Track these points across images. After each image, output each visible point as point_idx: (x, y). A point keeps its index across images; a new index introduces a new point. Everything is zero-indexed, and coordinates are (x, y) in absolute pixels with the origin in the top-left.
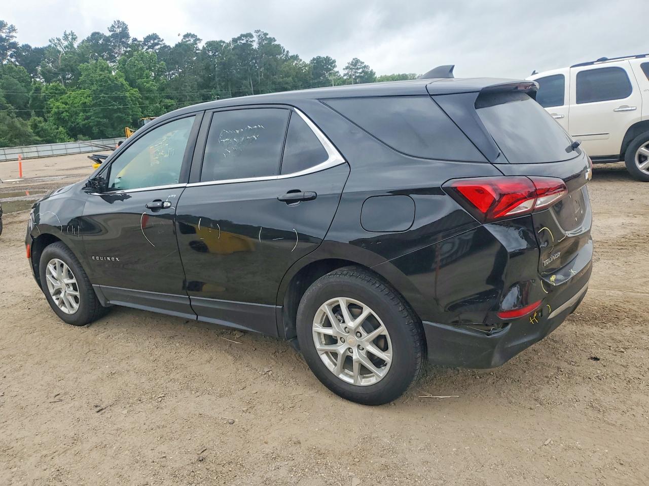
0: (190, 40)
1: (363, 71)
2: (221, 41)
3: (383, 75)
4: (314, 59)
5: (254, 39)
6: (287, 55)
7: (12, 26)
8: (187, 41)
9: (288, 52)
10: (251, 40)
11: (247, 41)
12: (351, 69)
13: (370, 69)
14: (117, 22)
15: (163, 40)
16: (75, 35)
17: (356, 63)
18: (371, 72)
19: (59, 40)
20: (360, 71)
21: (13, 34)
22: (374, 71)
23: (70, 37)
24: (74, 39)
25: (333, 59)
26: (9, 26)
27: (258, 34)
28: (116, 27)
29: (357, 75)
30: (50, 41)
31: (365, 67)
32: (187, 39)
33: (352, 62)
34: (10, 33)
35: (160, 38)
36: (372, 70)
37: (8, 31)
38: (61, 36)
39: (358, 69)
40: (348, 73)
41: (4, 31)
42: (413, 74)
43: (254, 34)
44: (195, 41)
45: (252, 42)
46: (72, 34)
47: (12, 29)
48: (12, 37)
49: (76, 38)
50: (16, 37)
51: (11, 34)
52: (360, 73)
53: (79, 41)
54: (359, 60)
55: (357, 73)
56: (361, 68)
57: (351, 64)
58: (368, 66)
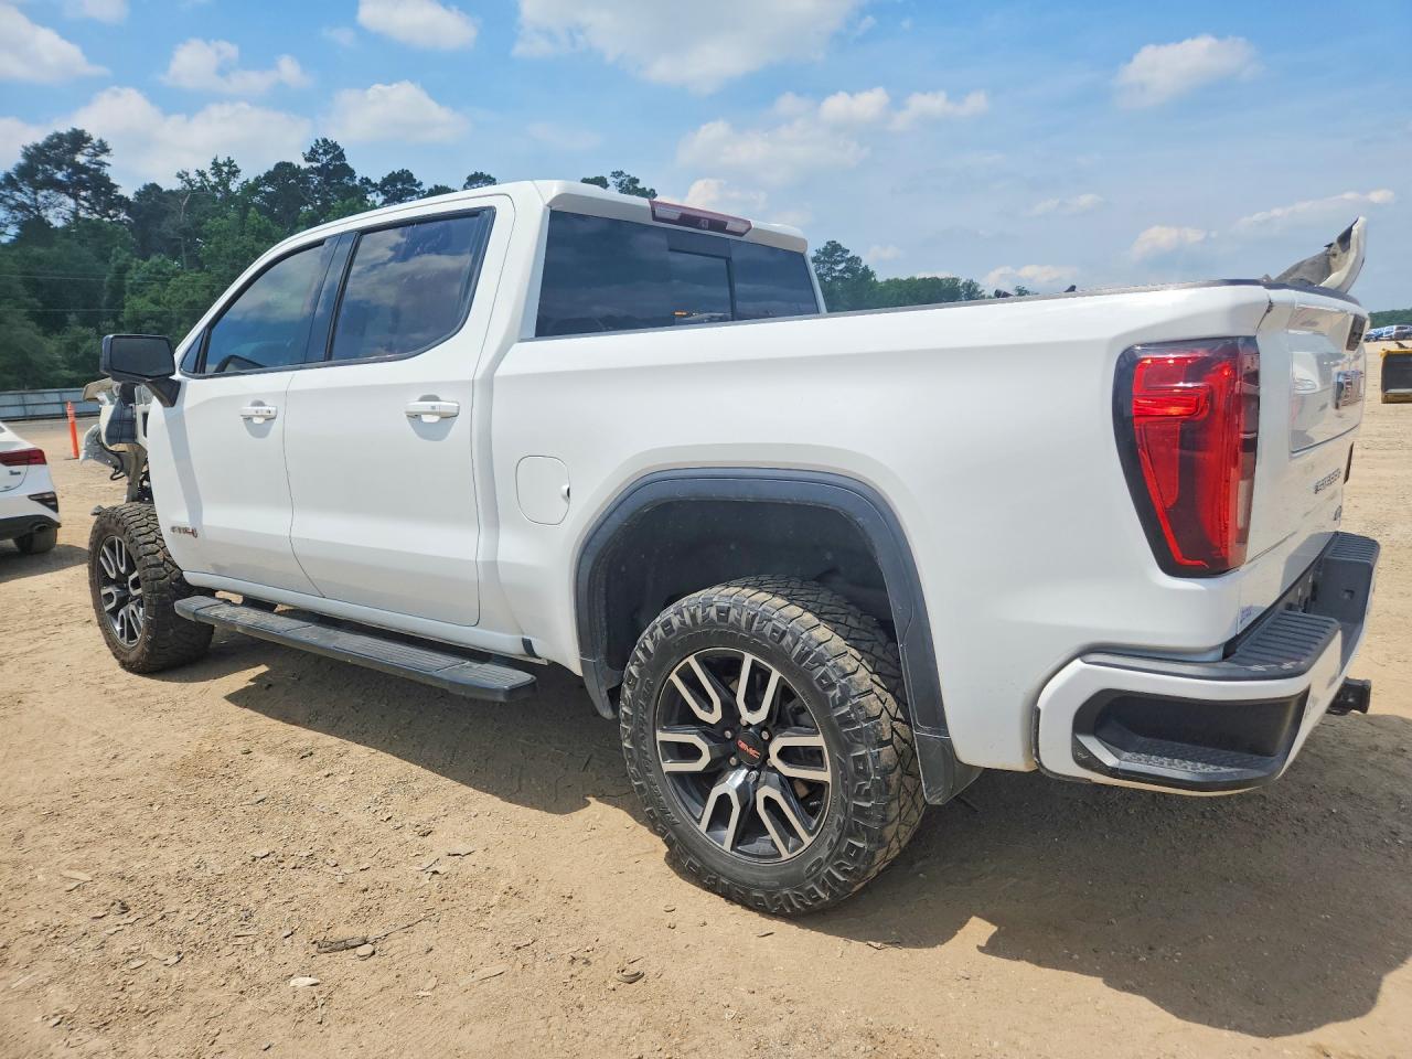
1: (847, 269)
3: (892, 277)
7: (101, 141)
13: (863, 265)
14: (321, 142)
15: (421, 184)
16: (235, 166)
17: (833, 250)
18: (866, 269)
19: (202, 174)
20: (842, 266)
21: (103, 158)
22: (871, 269)
23: (226, 169)
24: (234, 172)
26: (95, 141)
27: (618, 180)
28: (321, 151)
29: (835, 275)
30: (180, 176)
31: (852, 259)
33: (825, 249)
34: (96, 155)
35: (415, 180)
36: (867, 266)
37: (92, 151)
38: (207, 167)
39: (836, 263)
41: (85, 151)
43: (610, 180)
46: (230, 163)
47: (103, 148)
48: (102, 164)
49: (239, 171)
50: (109, 165)
51: (98, 158)
52: (840, 271)
53: (242, 178)
54: (839, 245)
55: (835, 271)
56: (842, 261)
57: (823, 253)
58: (858, 258)
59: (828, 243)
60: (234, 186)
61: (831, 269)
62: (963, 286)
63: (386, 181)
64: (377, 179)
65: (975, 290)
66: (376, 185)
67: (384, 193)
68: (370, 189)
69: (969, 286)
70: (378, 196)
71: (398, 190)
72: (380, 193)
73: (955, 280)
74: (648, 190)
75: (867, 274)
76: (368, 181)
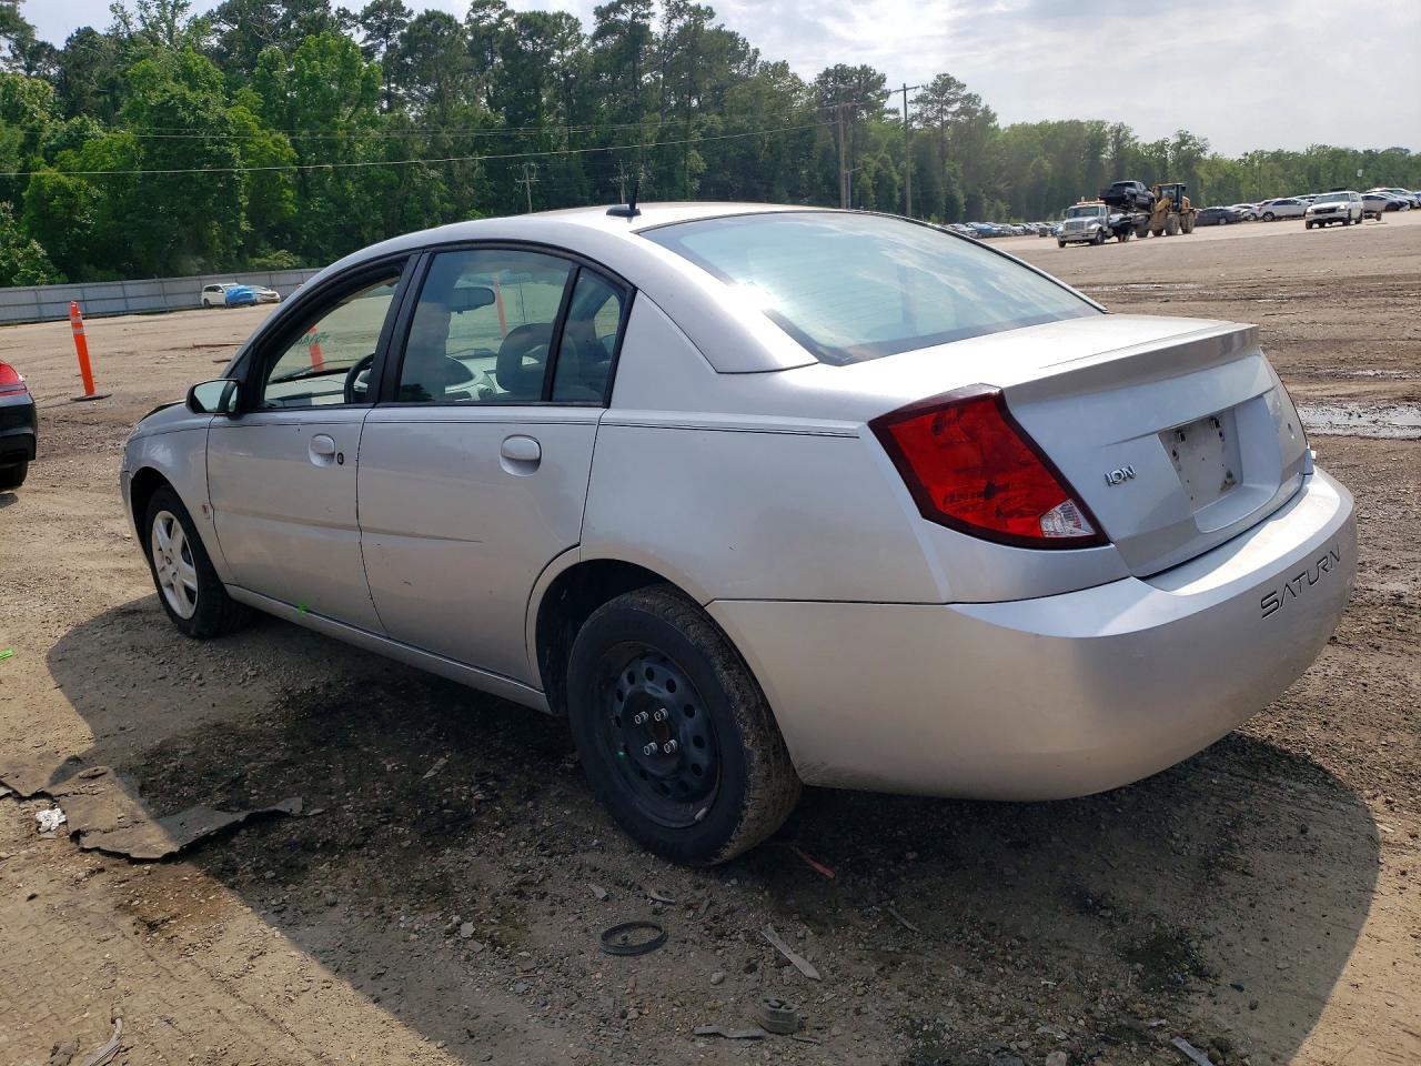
0: (489, 16)
1: (963, 111)
2: (560, 15)
3: (1018, 121)
4: (827, 73)
5: (652, 9)
6: (753, 62)
8: (481, 18)
9: (757, 52)
10: (646, 12)
11: (634, 16)
12: (931, 102)
13: (983, 105)
15: (411, 12)
17: (944, 85)
18: (986, 111)
20: (956, 107)
22: (993, 110)
25: (878, 73)
29: (945, 118)
31: (969, 97)
32: (481, 14)
33: (935, 84)
35: (404, 9)
36: (987, 107)
39: (948, 102)
40: (921, 114)
42: (1098, 122)
44: (502, 17)
45: (644, 16)
52: (953, 113)
53: (190, 13)
54: (952, 78)
55: (946, 113)
56: (955, 101)
57: (932, 90)
58: (976, 96)
59: (939, 77)
60: (181, 23)
61: (941, 111)
62: (1111, 132)
63: (368, 12)
64: (357, 10)
65: (1126, 137)
66: (354, 17)
67: (368, 27)
68: (348, 23)
69: (1119, 131)
70: (358, 31)
71: (384, 22)
72: (360, 26)
73: (1100, 124)
74: (702, 8)
75: (988, 116)
76: (344, 13)
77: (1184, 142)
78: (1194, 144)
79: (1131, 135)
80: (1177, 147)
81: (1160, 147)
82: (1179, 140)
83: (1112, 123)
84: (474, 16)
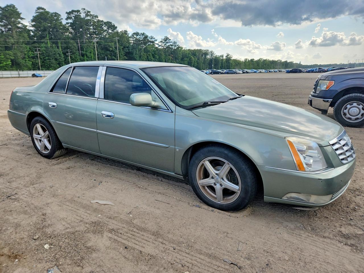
77: (228, 56)
78: (230, 56)
79: (214, 53)
80: (227, 56)
81: (222, 56)
82: (227, 55)
83: (210, 50)
84: (37, 11)
